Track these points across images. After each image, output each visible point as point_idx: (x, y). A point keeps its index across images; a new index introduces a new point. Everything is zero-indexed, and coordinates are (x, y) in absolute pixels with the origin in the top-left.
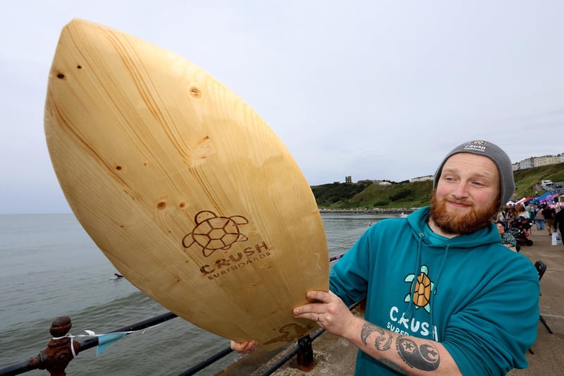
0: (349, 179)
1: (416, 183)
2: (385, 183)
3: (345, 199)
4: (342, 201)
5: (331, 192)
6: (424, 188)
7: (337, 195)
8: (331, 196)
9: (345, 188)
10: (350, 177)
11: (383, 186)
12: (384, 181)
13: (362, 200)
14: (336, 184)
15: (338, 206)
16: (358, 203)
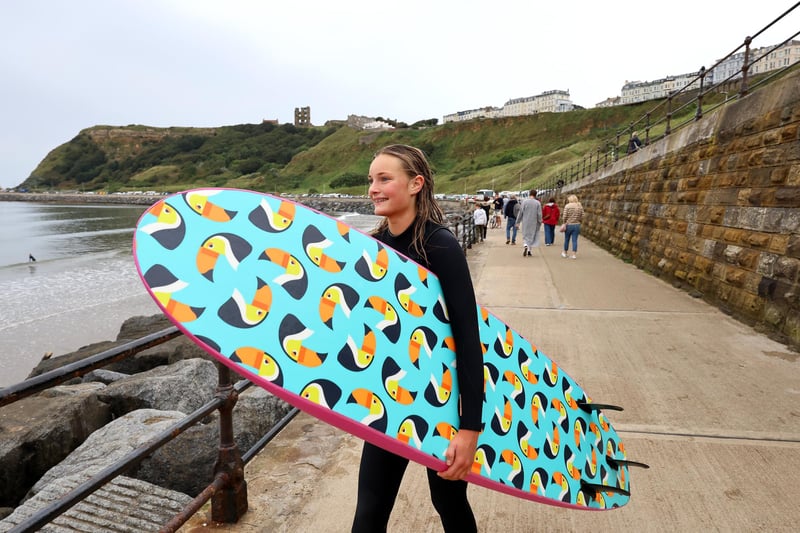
0: (303, 114)
1: (449, 126)
2: (378, 124)
3: (273, 167)
4: (263, 173)
5: (249, 147)
6: (467, 139)
7: (259, 154)
8: (243, 157)
9: (290, 136)
10: (306, 111)
11: (370, 132)
12: (379, 119)
13: (311, 169)
14: (268, 126)
15: (247, 183)
16: (301, 177)
